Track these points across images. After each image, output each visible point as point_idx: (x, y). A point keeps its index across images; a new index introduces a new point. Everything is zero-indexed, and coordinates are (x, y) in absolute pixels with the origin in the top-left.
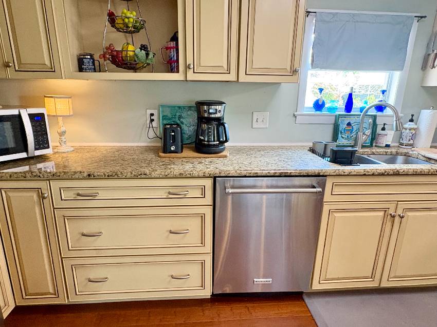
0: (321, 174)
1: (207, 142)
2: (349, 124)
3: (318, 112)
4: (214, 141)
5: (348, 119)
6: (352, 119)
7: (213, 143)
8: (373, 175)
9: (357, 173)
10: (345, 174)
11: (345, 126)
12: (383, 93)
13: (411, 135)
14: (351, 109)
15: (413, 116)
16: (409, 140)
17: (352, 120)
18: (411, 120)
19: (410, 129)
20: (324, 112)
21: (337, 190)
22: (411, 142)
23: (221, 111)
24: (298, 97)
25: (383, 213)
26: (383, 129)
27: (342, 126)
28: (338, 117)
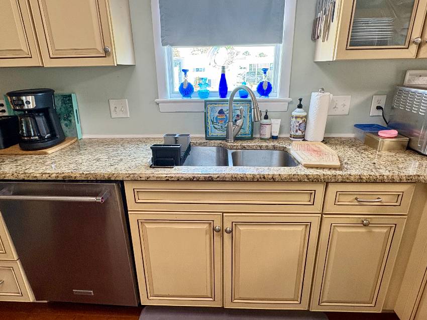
0: (113, 179)
1: (26, 137)
2: (221, 112)
3: (185, 99)
4: (35, 136)
5: (220, 105)
6: (223, 105)
7: (34, 138)
8: (178, 180)
9: (157, 178)
10: (142, 179)
11: (217, 114)
12: (265, 73)
13: (297, 124)
14: (226, 93)
15: (301, 100)
16: (297, 131)
17: (225, 107)
18: (300, 106)
19: (296, 117)
20: (194, 97)
21: (143, 198)
22: (299, 133)
23: (30, 102)
24: (157, 81)
25: (206, 226)
26: (266, 117)
27: (212, 114)
28: (206, 104)
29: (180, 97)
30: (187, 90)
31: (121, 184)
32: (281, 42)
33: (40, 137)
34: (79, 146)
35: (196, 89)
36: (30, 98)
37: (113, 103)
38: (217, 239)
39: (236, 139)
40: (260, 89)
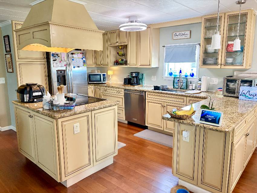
1: (132, 82)
2: (178, 81)
15: (200, 79)
18: (200, 80)
21: (149, 96)
22: (199, 89)
23: (134, 75)
24: (163, 70)
25: (161, 105)
26: (191, 83)
27: (176, 81)
28: (174, 78)
29: (169, 76)
30: (171, 74)
31: (145, 92)
32: (195, 62)
33: (134, 83)
34: (142, 86)
35: (173, 74)
36: (134, 74)
37: (152, 76)
38: (163, 109)
39: (181, 89)
40: (190, 75)
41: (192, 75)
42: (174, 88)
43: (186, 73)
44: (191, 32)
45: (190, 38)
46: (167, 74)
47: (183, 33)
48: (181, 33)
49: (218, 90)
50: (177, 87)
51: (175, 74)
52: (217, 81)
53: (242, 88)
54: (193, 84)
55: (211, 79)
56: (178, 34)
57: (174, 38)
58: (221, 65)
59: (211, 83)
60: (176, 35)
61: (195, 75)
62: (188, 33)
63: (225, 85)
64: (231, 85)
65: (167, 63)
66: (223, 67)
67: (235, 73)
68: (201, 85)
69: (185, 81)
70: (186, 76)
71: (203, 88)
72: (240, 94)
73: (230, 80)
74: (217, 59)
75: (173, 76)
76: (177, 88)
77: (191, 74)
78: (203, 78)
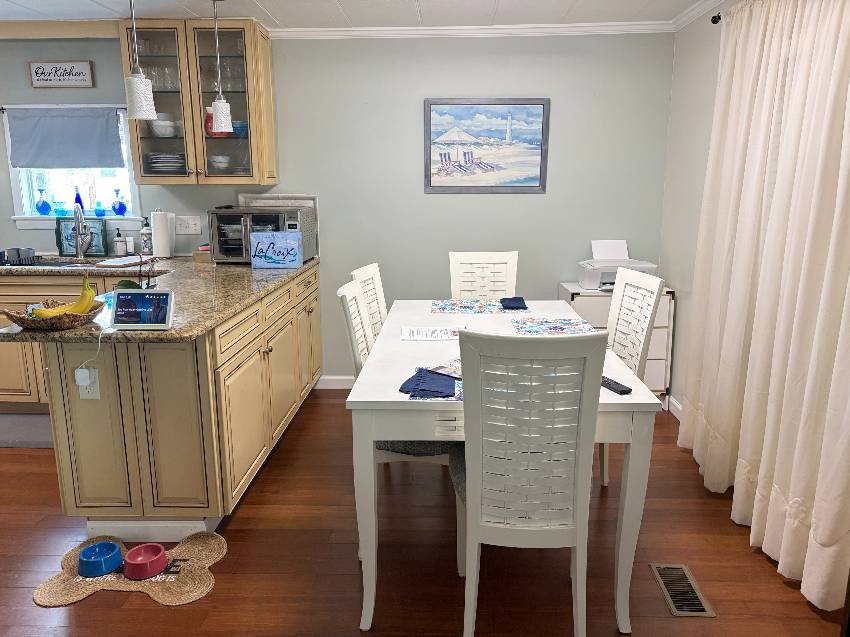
2: (74, 229)
11: (71, 231)
18: (147, 225)
26: (119, 235)
27: (67, 231)
28: (58, 221)
29: (37, 214)
32: (122, 166)
39: (85, 256)
40: (114, 208)
41: (121, 209)
42: (61, 254)
43: (99, 204)
44: (92, 65)
45: (94, 85)
46: (28, 210)
47: (68, 66)
48: (58, 65)
49: (200, 248)
50: (73, 251)
51: (59, 208)
52: (199, 224)
53: (254, 237)
54: (128, 239)
55: (180, 219)
56: (48, 68)
57: (36, 84)
58: (197, 174)
59: (181, 231)
60: (40, 71)
61: (129, 207)
62: (84, 68)
63: (216, 233)
64: (231, 230)
65: (23, 171)
66: (203, 180)
67: (241, 199)
68: (150, 239)
69: (96, 228)
70: (100, 213)
71: (160, 248)
72: (253, 253)
73: (226, 217)
74: (183, 157)
75: (53, 215)
76: (72, 256)
77: (117, 207)
78: (155, 218)
